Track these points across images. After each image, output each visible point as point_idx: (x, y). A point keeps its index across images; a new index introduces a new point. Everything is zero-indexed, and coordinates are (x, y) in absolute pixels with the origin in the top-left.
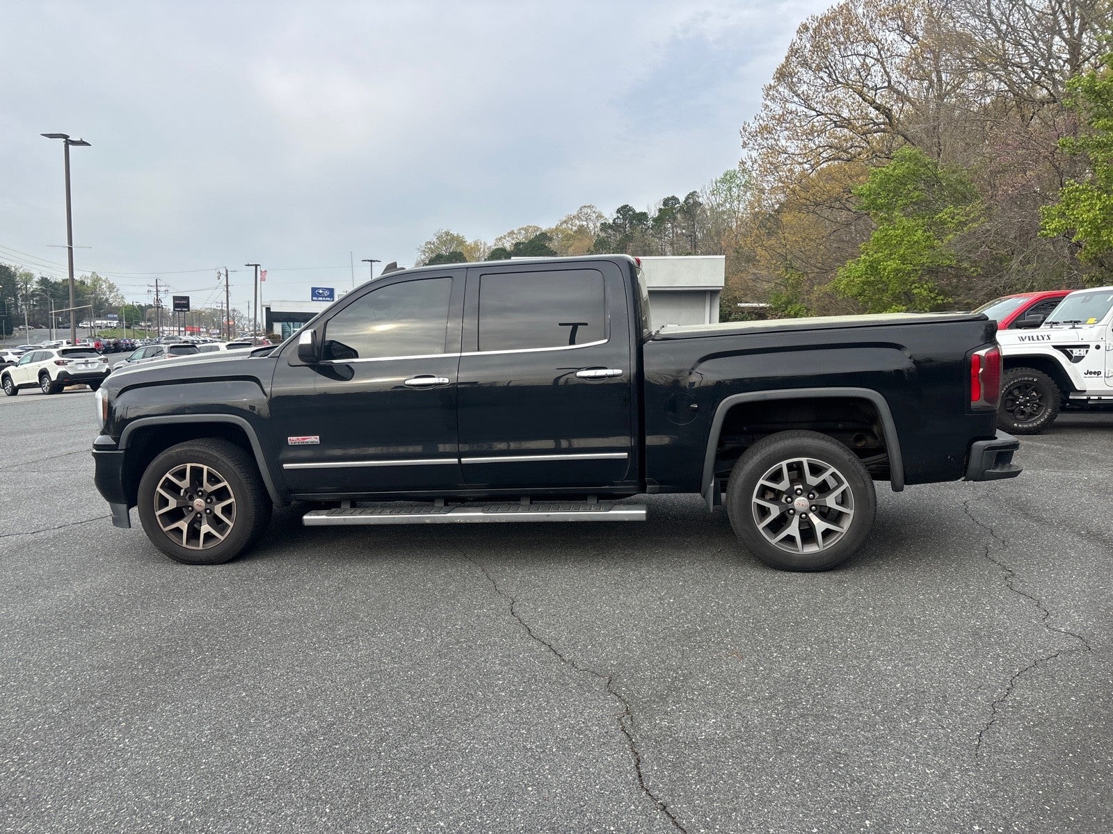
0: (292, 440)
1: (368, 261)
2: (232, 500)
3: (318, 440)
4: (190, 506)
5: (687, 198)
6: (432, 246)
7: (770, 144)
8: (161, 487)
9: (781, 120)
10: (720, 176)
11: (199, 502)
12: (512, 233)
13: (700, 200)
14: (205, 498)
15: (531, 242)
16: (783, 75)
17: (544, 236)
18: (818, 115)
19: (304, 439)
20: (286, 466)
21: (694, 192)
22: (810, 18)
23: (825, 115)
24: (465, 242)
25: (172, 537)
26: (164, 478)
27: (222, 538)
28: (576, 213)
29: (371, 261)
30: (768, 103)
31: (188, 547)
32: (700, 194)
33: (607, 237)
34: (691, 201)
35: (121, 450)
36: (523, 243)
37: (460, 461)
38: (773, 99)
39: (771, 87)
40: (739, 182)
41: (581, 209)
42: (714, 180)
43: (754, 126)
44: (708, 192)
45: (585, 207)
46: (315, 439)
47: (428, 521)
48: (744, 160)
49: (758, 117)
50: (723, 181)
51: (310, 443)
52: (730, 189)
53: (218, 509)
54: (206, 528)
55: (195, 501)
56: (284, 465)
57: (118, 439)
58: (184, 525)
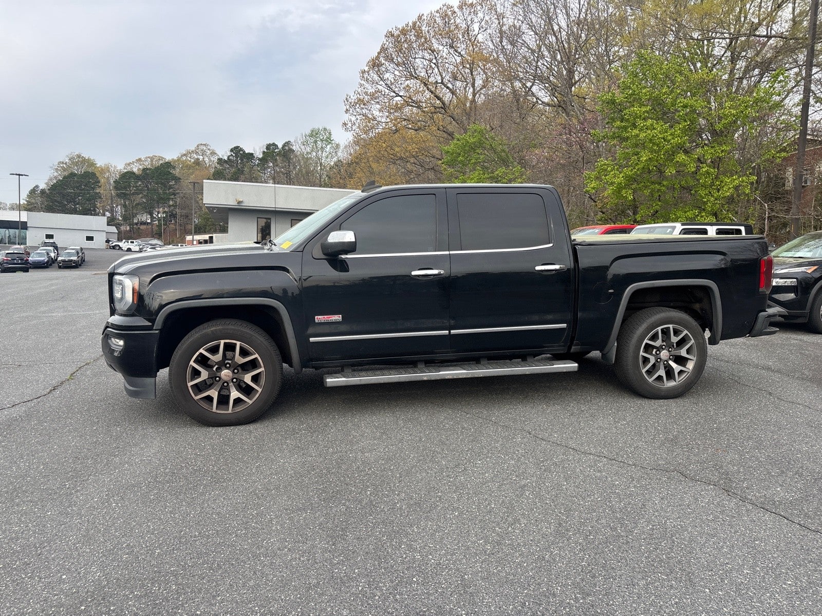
0: (319, 318)
1: (16, 174)
2: (262, 369)
3: (341, 318)
4: (218, 377)
5: (284, 146)
6: (65, 166)
7: (364, 112)
8: (194, 362)
9: (373, 96)
10: (308, 132)
11: (226, 373)
12: (140, 160)
13: (294, 148)
14: (232, 369)
15: (157, 169)
16: (375, 64)
17: (168, 165)
18: (396, 96)
19: (330, 317)
20: (312, 339)
21: (289, 142)
22: (394, 28)
23: (401, 96)
24: (96, 164)
25: (204, 405)
26: (197, 353)
27: (250, 402)
28: (194, 149)
29: (19, 175)
30: (363, 82)
31: (218, 412)
32: (294, 143)
33: (222, 169)
34: (287, 148)
35: (156, 330)
36: (150, 169)
37: (450, 332)
38: (367, 80)
39: (363, 72)
40: (322, 138)
41: (198, 146)
42: (304, 135)
43: (353, 98)
44: (300, 142)
45: (201, 144)
46: (337, 318)
47: (425, 379)
48: (346, 122)
49: (356, 92)
50: (311, 135)
51: (334, 321)
52: (316, 142)
53: (247, 378)
54: (235, 394)
55: (223, 373)
56: (310, 339)
57: (153, 321)
58: (214, 393)
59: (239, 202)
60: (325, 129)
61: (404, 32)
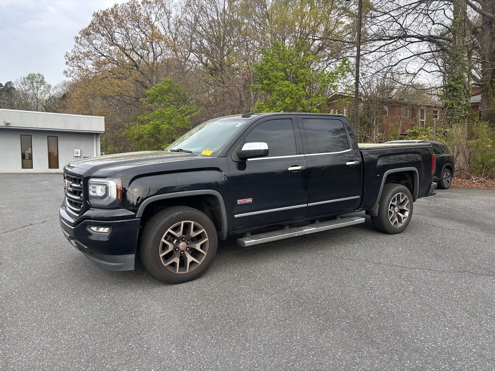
0: (240, 202)
2: (207, 239)
3: (252, 200)
4: (177, 248)
5: (6, 84)
7: (79, 65)
8: (164, 238)
9: (87, 55)
10: (26, 75)
11: (182, 245)
13: (15, 86)
14: (187, 241)
16: (86, 33)
18: (102, 56)
19: (247, 200)
20: (236, 216)
21: (10, 82)
22: (100, 11)
23: (105, 56)
25: (171, 269)
26: (167, 232)
27: (200, 263)
30: (77, 45)
31: (180, 273)
32: (15, 83)
34: (9, 86)
35: (138, 218)
37: (307, 205)
38: (80, 44)
39: (77, 38)
40: (37, 80)
42: (22, 77)
43: (71, 54)
44: (19, 83)
46: (249, 200)
47: (296, 235)
48: (67, 71)
49: (73, 51)
50: (28, 78)
51: (248, 202)
52: (32, 83)
53: (198, 247)
54: (190, 259)
55: (180, 244)
56: (235, 216)
57: (136, 211)
58: (177, 260)
59: (7, 124)
60: (39, 74)
61: (105, 13)
